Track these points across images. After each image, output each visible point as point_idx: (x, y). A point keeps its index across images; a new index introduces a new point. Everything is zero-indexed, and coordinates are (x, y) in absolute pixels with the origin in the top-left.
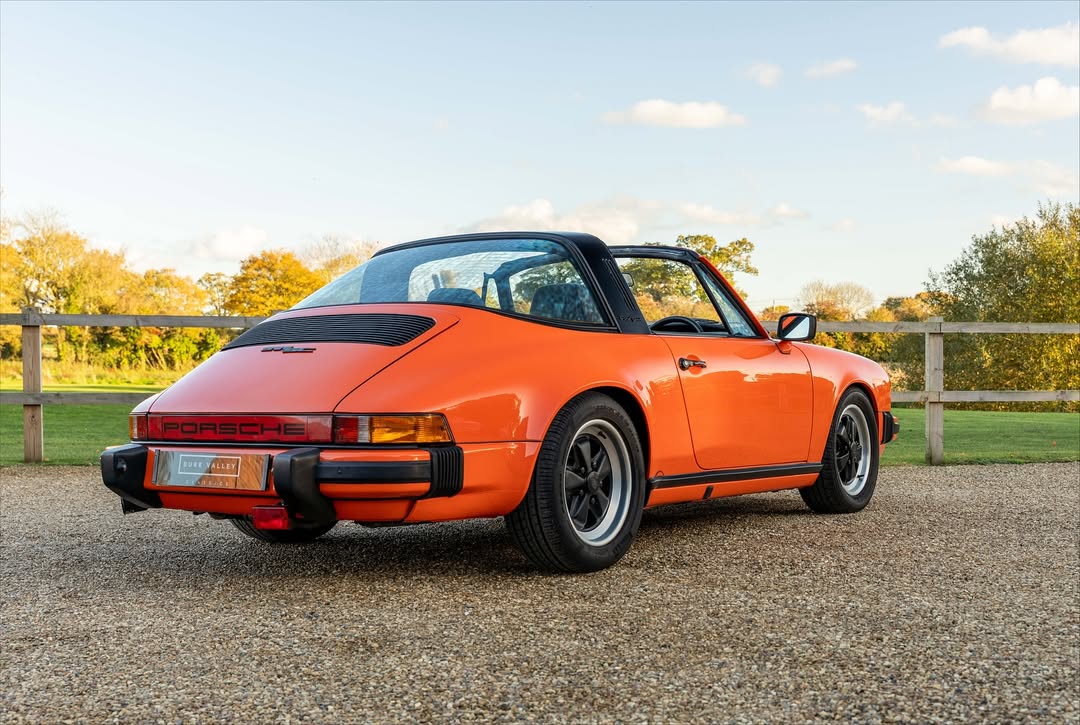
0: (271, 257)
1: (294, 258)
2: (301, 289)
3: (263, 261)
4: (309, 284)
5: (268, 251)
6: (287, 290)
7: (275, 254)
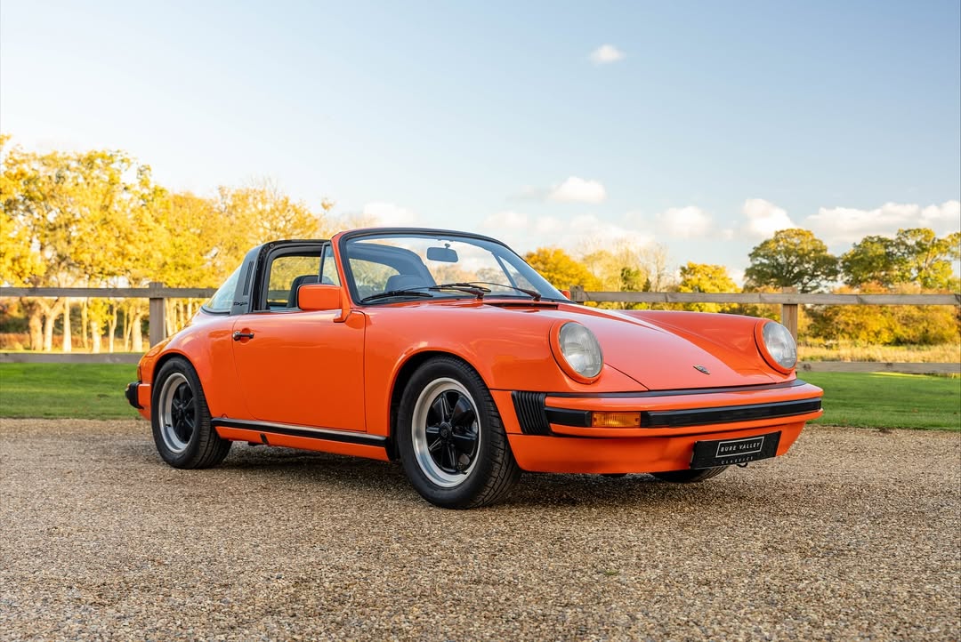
0: (545, 252)
1: (564, 254)
2: (570, 279)
3: (538, 256)
4: (577, 275)
5: (542, 249)
6: (558, 280)
7: (548, 250)
